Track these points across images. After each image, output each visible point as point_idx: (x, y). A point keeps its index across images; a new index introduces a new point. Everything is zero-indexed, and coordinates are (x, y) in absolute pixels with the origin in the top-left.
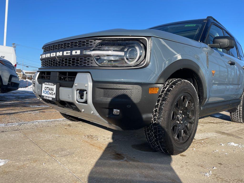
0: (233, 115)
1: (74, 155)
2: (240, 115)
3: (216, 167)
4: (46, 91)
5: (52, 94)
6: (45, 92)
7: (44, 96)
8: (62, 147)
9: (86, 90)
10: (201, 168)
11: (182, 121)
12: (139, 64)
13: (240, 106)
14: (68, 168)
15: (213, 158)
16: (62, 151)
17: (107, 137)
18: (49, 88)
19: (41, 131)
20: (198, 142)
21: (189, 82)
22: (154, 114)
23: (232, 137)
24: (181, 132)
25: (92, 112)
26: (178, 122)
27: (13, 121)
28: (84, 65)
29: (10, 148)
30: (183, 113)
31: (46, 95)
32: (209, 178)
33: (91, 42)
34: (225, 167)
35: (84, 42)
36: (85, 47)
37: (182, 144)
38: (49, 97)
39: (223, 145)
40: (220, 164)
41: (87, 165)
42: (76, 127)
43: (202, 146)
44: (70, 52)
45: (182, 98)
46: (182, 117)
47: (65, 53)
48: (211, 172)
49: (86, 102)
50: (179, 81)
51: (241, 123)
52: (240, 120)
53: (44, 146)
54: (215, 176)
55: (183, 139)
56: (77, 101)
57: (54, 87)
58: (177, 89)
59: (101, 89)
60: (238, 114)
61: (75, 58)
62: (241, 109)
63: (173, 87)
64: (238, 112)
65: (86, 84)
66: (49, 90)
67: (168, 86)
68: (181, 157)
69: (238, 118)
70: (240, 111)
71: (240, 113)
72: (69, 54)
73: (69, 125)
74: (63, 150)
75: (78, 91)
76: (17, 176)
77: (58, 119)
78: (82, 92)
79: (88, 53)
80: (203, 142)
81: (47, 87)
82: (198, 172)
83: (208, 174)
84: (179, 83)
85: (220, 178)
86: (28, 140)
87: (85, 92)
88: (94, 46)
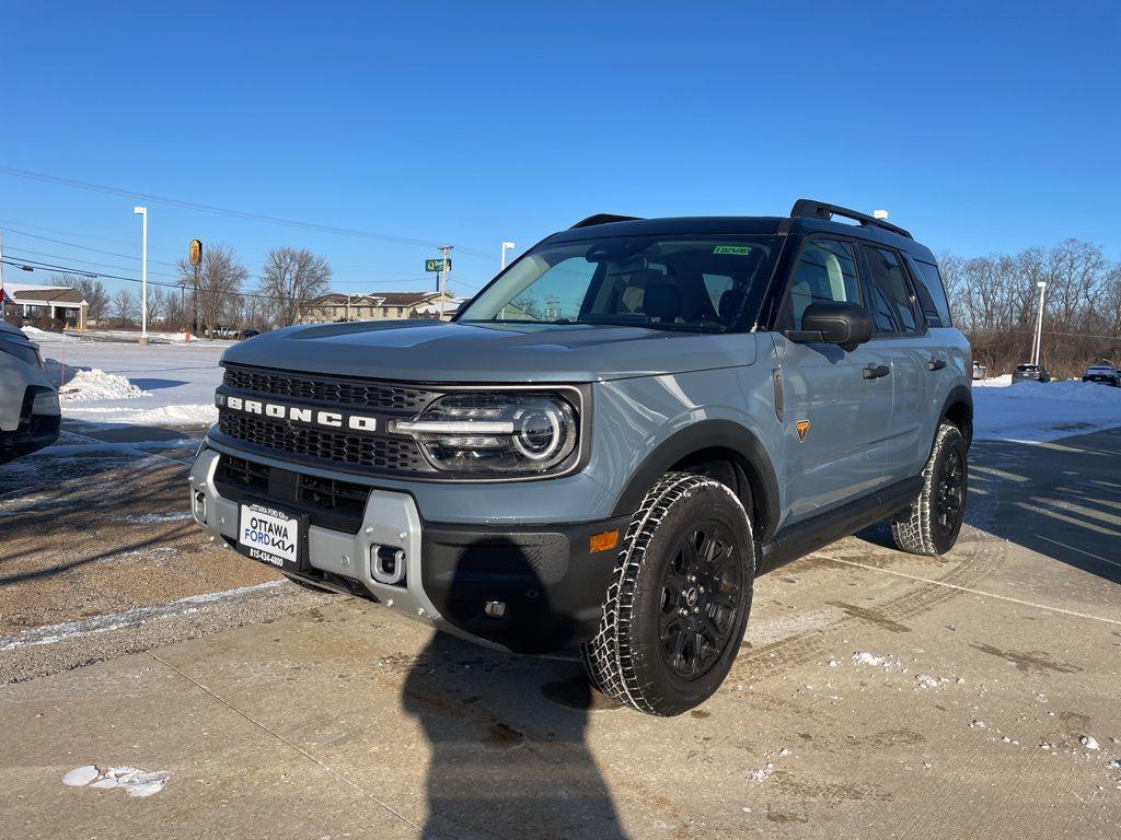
0: (902, 528)
1: (365, 740)
2: (924, 531)
3: (791, 748)
4: (257, 530)
5: (281, 544)
6: (254, 536)
7: (250, 548)
8: (318, 713)
9: (401, 549)
10: (746, 752)
11: (696, 605)
12: (559, 463)
13: (923, 499)
14: (360, 786)
15: (789, 716)
16: (324, 724)
17: (460, 660)
18: (268, 526)
19: (226, 648)
20: (758, 656)
21: (716, 484)
22: (609, 601)
23: (873, 628)
24: (692, 643)
25: (421, 611)
26: (685, 612)
27: (97, 607)
28: (392, 463)
29: (152, 729)
30: (701, 581)
31: (258, 545)
32: (762, 786)
33: (413, 396)
34: (815, 747)
35: (389, 393)
36: (392, 408)
37: (697, 678)
38: (271, 555)
39: (833, 664)
40: (806, 737)
41: (413, 772)
42: (344, 620)
43: (768, 672)
44: (339, 417)
45: (693, 539)
46: (699, 593)
47: (322, 418)
48: (770, 766)
49: (403, 583)
50: (682, 491)
51: (931, 555)
52: (927, 548)
53: (260, 711)
54: (780, 778)
55: (701, 662)
56: (373, 578)
57: (292, 526)
58: (676, 519)
59: (449, 548)
60: (916, 527)
61: (357, 437)
62: (928, 511)
63: (665, 514)
64: (916, 519)
65: (402, 532)
66: (270, 530)
67: (650, 509)
68: (694, 720)
69: (919, 540)
70: (923, 514)
71: (923, 524)
72: (339, 424)
73: (315, 613)
74: (324, 722)
75: (376, 550)
76: (221, 822)
77: (262, 586)
78: (387, 555)
79: (403, 427)
80: (773, 655)
81: (261, 521)
82: (734, 769)
83: (760, 774)
84: (683, 497)
85: (792, 785)
86: (195, 691)
87: (399, 555)
88: (420, 408)
